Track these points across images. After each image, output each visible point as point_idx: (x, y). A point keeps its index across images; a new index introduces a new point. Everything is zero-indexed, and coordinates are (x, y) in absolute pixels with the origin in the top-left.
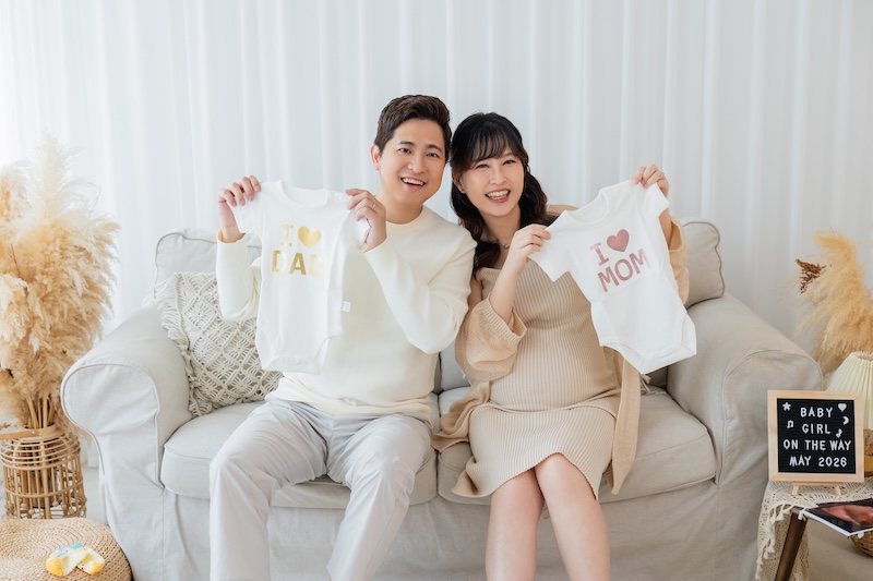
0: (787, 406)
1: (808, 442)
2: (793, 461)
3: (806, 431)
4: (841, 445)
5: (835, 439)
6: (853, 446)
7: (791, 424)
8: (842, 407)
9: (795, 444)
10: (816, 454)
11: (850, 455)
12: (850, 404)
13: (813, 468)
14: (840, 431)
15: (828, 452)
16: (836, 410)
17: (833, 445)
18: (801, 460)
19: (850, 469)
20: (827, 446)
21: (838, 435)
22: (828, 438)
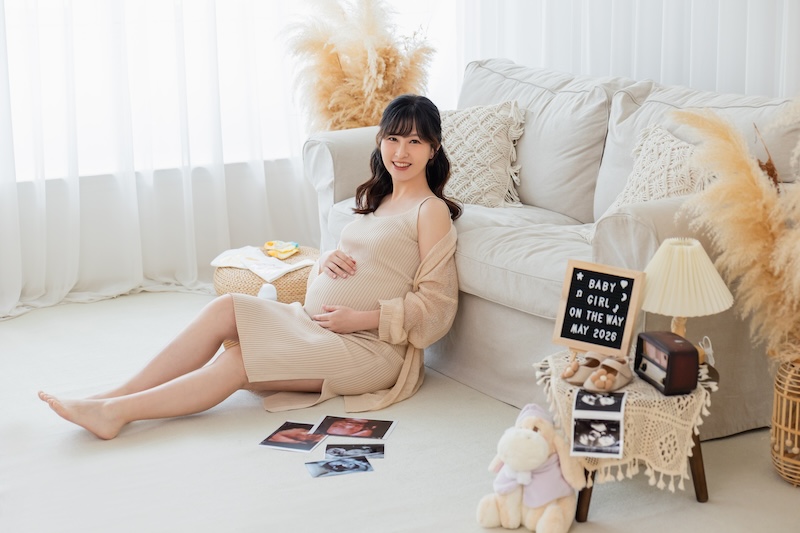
0: (580, 276)
1: (589, 312)
2: (574, 329)
3: (590, 302)
4: (615, 321)
5: (612, 313)
6: (624, 323)
7: (580, 293)
8: (624, 284)
9: (579, 313)
10: (593, 325)
11: (620, 330)
12: (631, 281)
13: (588, 338)
14: (617, 307)
15: (604, 326)
16: (618, 286)
17: (609, 319)
18: (581, 330)
19: (617, 344)
20: (604, 319)
21: (615, 310)
22: (606, 312)
